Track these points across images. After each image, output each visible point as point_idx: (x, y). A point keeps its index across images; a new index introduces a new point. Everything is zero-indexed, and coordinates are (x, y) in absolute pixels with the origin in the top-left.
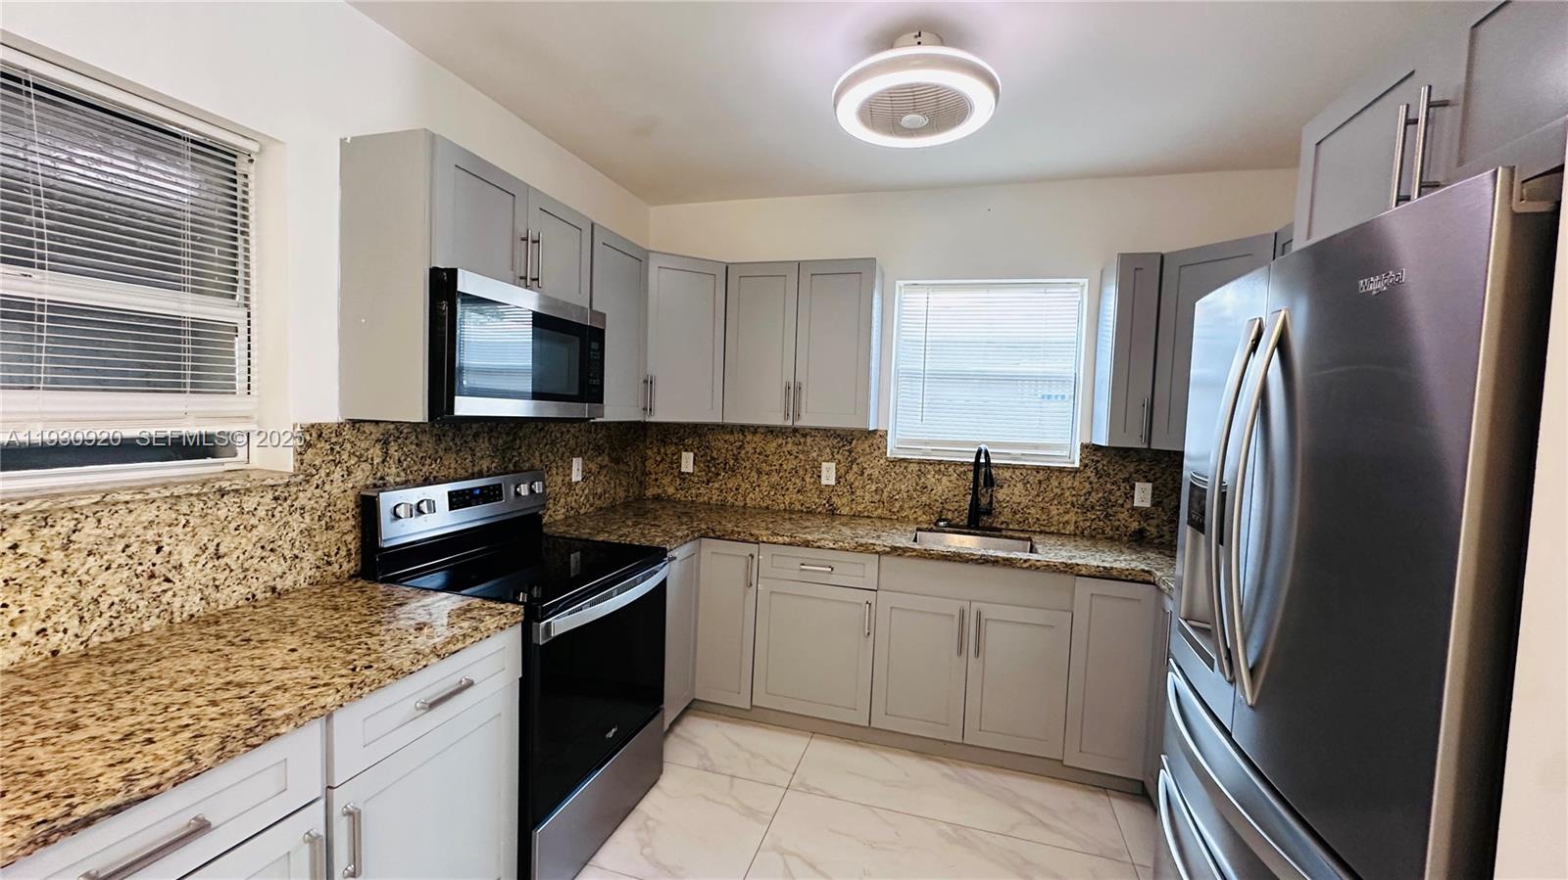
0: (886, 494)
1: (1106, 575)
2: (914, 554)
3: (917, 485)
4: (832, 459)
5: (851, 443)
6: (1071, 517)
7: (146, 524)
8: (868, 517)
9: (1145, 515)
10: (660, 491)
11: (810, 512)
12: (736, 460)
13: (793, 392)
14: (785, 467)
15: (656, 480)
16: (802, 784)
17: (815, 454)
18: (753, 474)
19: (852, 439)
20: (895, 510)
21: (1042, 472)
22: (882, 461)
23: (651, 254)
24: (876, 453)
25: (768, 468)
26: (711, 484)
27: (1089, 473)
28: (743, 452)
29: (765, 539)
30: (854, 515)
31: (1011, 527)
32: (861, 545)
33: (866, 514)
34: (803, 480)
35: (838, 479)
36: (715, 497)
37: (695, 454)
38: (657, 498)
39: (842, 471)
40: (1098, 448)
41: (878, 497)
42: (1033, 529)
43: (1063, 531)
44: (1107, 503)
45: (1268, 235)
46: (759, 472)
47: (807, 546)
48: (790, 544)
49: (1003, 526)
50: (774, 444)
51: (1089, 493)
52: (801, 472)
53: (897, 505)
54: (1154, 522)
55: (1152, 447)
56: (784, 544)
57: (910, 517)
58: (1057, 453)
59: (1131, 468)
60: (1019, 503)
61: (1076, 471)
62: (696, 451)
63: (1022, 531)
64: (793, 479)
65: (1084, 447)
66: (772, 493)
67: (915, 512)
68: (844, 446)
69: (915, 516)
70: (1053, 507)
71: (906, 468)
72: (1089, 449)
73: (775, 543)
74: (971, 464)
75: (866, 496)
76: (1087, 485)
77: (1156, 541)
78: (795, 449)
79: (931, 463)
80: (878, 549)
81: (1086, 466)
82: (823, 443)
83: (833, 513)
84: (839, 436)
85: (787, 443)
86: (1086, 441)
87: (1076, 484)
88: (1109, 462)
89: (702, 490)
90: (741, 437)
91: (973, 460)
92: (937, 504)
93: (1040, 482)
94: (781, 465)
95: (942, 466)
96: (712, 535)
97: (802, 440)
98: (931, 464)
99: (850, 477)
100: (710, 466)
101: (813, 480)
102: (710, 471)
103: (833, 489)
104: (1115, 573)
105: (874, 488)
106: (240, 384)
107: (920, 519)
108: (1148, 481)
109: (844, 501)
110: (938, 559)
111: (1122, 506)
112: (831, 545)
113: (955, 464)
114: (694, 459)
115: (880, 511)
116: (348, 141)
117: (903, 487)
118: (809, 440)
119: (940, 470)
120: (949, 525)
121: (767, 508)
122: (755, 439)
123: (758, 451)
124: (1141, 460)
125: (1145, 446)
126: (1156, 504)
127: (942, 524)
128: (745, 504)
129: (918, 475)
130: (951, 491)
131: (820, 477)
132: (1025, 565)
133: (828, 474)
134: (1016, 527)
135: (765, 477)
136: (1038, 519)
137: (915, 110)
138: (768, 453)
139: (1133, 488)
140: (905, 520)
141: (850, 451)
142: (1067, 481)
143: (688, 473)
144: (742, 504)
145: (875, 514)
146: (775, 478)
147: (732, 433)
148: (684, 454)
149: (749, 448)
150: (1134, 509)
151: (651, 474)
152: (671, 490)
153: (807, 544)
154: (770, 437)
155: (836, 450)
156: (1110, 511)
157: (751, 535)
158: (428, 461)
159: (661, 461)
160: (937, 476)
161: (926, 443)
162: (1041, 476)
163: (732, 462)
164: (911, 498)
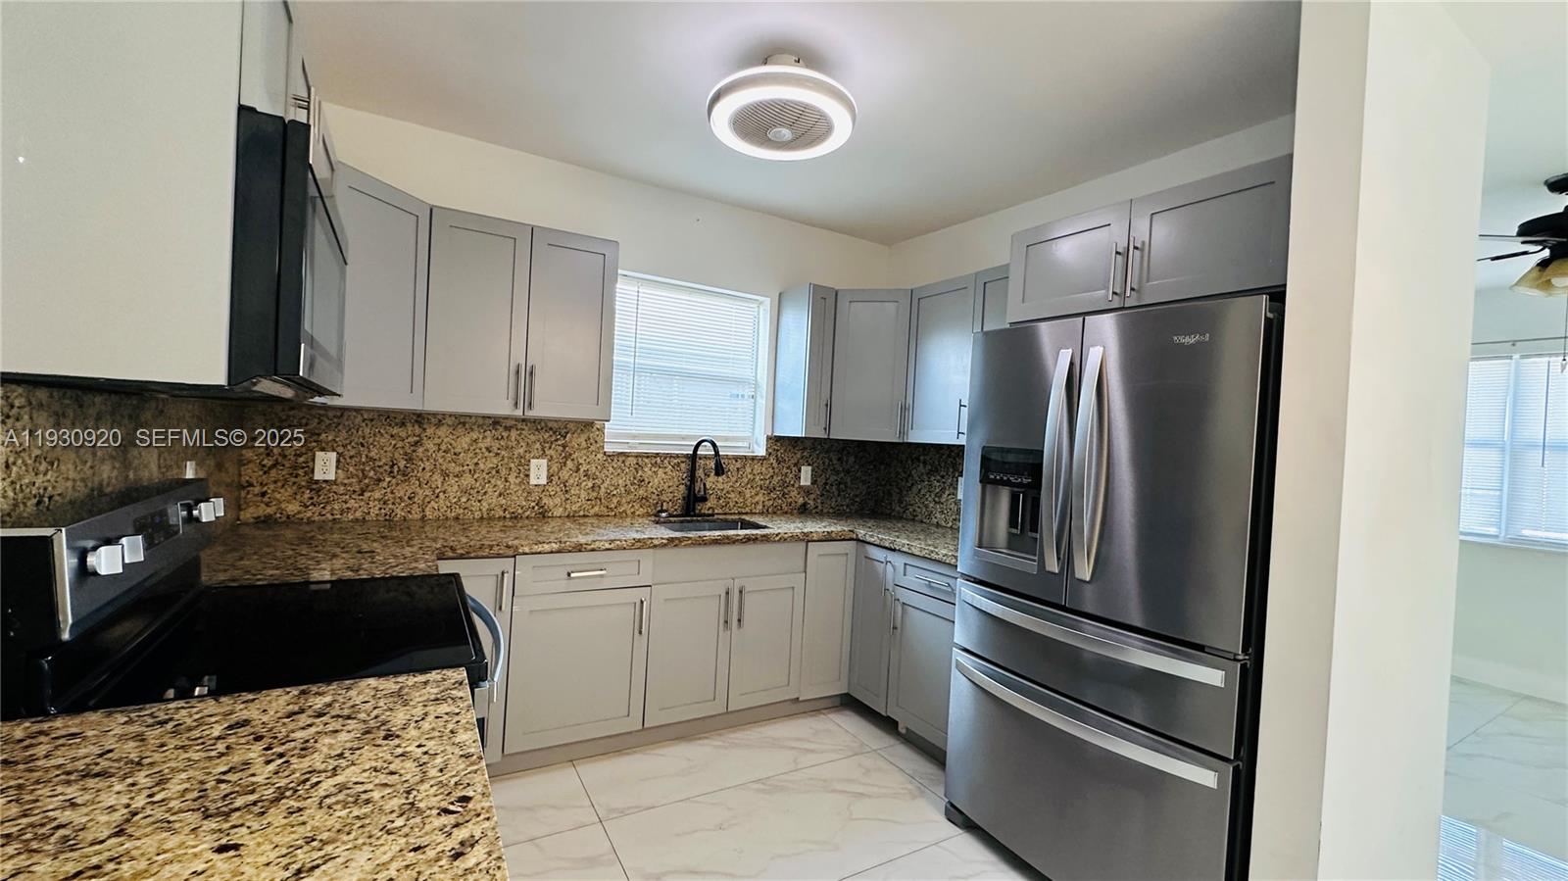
0: (603, 490)
1: (828, 538)
2: (690, 542)
3: (635, 478)
4: (543, 455)
5: (565, 437)
6: (760, 498)
8: (584, 516)
9: (807, 491)
10: (269, 511)
11: (515, 517)
12: (410, 460)
13: (524, 378)
14: (482, 466)
15: (263, 494)
17: (521, 451)
18: (436, 477)
19: (567, 433)
20: (613, 506)
21: (739, 461)
22: (599, 456)
24: (592, 448)
25: (458, 469)
26: (367, 494)
27: (772, 460)
28: (421, 450)
29: (527, 550)
30: (568, 516)
31: (716, 511)
32: (639, 541)
33: (582, 513)
34: (506, 480)
35: (550, 478)
36: (374, 511)
37: (340, 455)
38: (265, 522)
39: (555, 468)
40: (794, 442)
41: (595, 494)
42: (733, 511)
43: (754, 511)
44: (784, 484)
46: (445, 475)
47: (580, 551)
48: (559, 551)
49: (710, 512)
50: (468, 439)
51: (772, 477)
52: (503, 472)
53: (615, 500)
54: (812, 496)
55: (831, 437)
56: (552, 552)
57: (629, 512)
58: (740, 444)
59: (799, 455)
60: (722, 490)
61: (763, 459)
62: (340, 449)
63: (725, 514)
64: (493, 481)
65: (769, 438)
66: (464, 500)
67: (633, 506)
68: (557, 440)
69: (632, 510)
70: (748, 491)
71: (623, 462)
72: (777, 442)
73: (540, 553)
74: (686, 456)
75: (580, 495)
76: (771, 470)
77: (814, 511)
78: (495, 445)
79: (648, 456)
80: (656, 542)
81: (770, 454)
82: (532, 437)
83: (543, 515)
84: (551, 429)
85: (484, 438)
86: (770, 434)
87: (764, 469)
88: (785, 451)
89: (352, 503)
90: (418, 430)
91: (691, 452)
92: (654, 496)
93: (738, 469)
94: (477, 464)
95: (657, 459)
96: (451, 554)
97: (505, 434)
98: (648, 457)
99: (565, 474)
100: (365, 471)
101: (519, 480)
102: (365, 477)
103: (544, 489)
104: (833, 535)
105: (590, 485)
107: (637, 513)
108: (809, 465)
109: (557, 501)
110: (710, 544)
111: (793, 485)
112: (607, 546)
113: (671, 456)
114: (338, 461)
115: (596, 509)
117: (620, 482)
118: (514, 434)
119: (656, 463)
120: (670, 516)
121: (457, 518)
122: (439, 433)
123: (443, 447)
124: (804, 449)
125: (826, 437)
126: (813, 481)
127: (664, 515)
129: (636, 469)
130: (668, 484)
131: (528, 476)
132: (777, 539)
133: (539, 471)
134: (720, 511)
135: (452, 480)
136: (737, 503)
138: (457, 450)
139: (800, 471)
140: (623, 515)
141: (564, 446)
142: (757, 468)
143: (326, 481)
145: (592, 512)
146: (467, 480)
147: (403, 424)
148: (319, 455)
149: (430, 445)
150: (800, 487)
151: (251, 485)
152: (293, 508)
153: (579, 548)
154: (460, 430)
155: (547, 445)
156: (786, 491)
157: (508, 547)
159: (274, 466)
160: (653, 469)
161: (634, 437)
162: (738, 465)
163: (402, 463)
164: (628, 492)
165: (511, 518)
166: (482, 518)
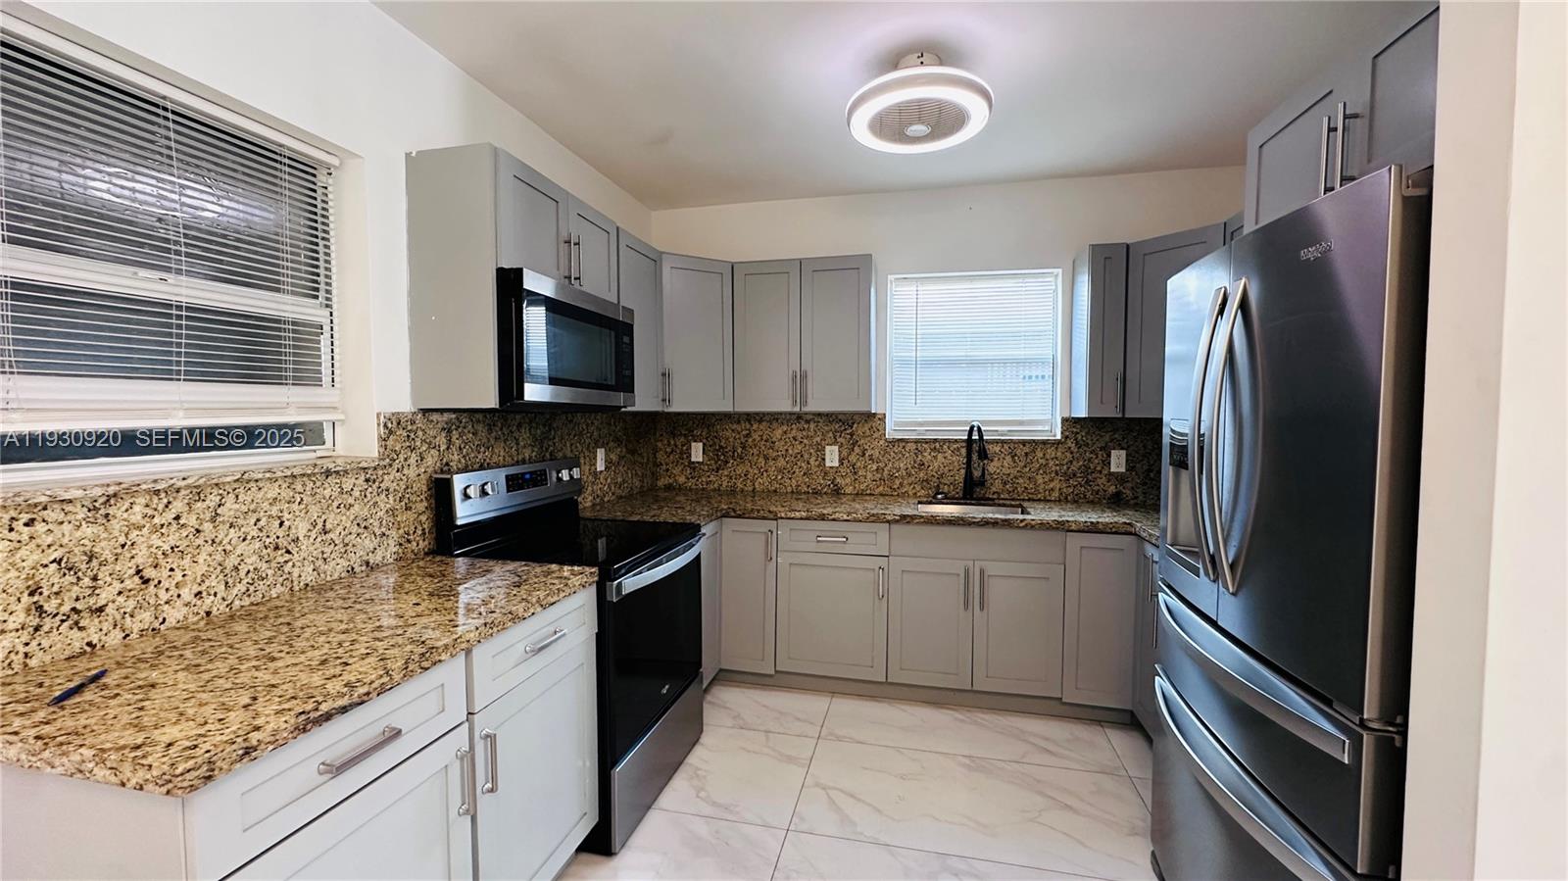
0: (886, 472)
1: (1093, 529)
2: (922, 520)
3: (915, 462)
4: (835, 443)
5: (852, 428)
6: (1055, 484)
7: (271, 501)
8: (870, 494)
9: (1120, 478)
10: (671, 481)
11: (816, 493)
12: (744, 448)
13: (800, 379)
14: (790, 452)
15: (668, 470)
16: (831, 734)
17: (818, 439)
18: (761, 460)
19: (853, 423)
20: (895, 487)
21: (1028, 445)
22: (881, 442)
23: (664, 256)
24: (875, 435)
25: (775, 454)
26: (721, 472)
27: (1070, 443)
28: (750, 440)
29: (783, 515)
30: (857, 494)
31: (1002, 496)
32: (873, 515)
33: (868, 492)
34: (809, 463)
35: (841, 463)
36: (725, 484)
37: (704, 444)
38: (669, 488)
39: (845, 453)
40: (1078, 420)
41: (879, 476)
42: (1022, 497)
43: (1048, 498)
44: (1086, 470)
45: (1219, 225)
46: (766, 458)
47: (823, 520)
48: (807, 519)
49: (995, 496)
50: (780, 431)
51: (1071, 462)
52: (806, 456)
53: (897, 482)
54: (1129, 485)
55: (1127, 416)
56: (801, 519)
57: (910, 493)
58: (1040, 428)
59: (1107, 438)
60: (1009, 475)
61: (1059, 442)
62: (704, 441)
63: (1013, 500)
64: (799, 463)
65: (1065, 420)
66: (780, 477)
67: (914, 488)
68: (845, 430)
69: (914, 491)
70: (1040, 477)
71: (904, 447)
72: (1070, 423)
73: (792, 518)
74: (963, 441)
75: (868, 478)
76: (1068, 454)
77: (1132, 502)
78: (799, 435)
79: (927, 441)
80: (889, 518)
81: (1067, 437)
82: (826, 428)
83: (837, 492)
84: (840, 420)
85: (792, 429)
86: (1066, 415)
87: (1059, 454)
88: (1087, 433)
89: (712, 478)
90: (748, 426)
91: (966, 437)
92: (935, 479)
93: (1026, 454)
94: (787, 450)
95: (936, 445)
96: (733, 514)
97: (806, 426)
98: (927, 443)
99: (853, 458)
100: (719, 455)
101: (817, 463)
102: (719, 460)
103: (837, 470)
104: (1101, 527)
105: (875, 467)
106: (326, 379)
107: (919, 494)
108: (1122, 449)
109: (848, 480)
110: (943, 524)
111: (1100, 472)
112: (845, 517)
113: (949, 441)
114: (704, 449)
115: (881, 488)
116: (414, 155)
117: (902, 465)
118: (812, 426)
119: (935, 448)
120: (946, 498)
121: (775, 491)
122: (761, 427)
123: (764, 438)
124: (1115, 431)
125: (1120, 416)
126: (1130, 468)
127: (940, 496)
128: (754, 489)
129: (915, 454)
130: (952, 466)
131: (824, 459)
132: (1022, 525)
133: (832, 456)
134: (1007, 496)
135: (771, 463)
136: (1026, 488)
137: (920, 121)
138: (774, 439)
139: (1109, 456)
140: (904, 495)
141: (852, 435)
142: (1051, 452)
143: (698, 462)
144: (751, 489)
145: (877, 491)
146: (781, 463)
147: (739, 422)
148: (693, 444)
149: (756, 436)
150: (1111, 474)
151: (662, 464)
152: (682, 479)
153: (822, 518)
154: (775, 425)
155: (838, 434)
156: (1090, 477)
157: (770, 511)
158: (482, 449)
159: (672, 452)
160: (932, 454)
161: (921, 424)
162: (1027, 449)
163: (740, 450)
164: (909, 475)
165: (813, 493)
166: (792, 492)
